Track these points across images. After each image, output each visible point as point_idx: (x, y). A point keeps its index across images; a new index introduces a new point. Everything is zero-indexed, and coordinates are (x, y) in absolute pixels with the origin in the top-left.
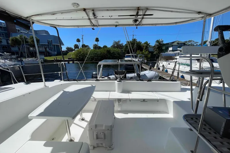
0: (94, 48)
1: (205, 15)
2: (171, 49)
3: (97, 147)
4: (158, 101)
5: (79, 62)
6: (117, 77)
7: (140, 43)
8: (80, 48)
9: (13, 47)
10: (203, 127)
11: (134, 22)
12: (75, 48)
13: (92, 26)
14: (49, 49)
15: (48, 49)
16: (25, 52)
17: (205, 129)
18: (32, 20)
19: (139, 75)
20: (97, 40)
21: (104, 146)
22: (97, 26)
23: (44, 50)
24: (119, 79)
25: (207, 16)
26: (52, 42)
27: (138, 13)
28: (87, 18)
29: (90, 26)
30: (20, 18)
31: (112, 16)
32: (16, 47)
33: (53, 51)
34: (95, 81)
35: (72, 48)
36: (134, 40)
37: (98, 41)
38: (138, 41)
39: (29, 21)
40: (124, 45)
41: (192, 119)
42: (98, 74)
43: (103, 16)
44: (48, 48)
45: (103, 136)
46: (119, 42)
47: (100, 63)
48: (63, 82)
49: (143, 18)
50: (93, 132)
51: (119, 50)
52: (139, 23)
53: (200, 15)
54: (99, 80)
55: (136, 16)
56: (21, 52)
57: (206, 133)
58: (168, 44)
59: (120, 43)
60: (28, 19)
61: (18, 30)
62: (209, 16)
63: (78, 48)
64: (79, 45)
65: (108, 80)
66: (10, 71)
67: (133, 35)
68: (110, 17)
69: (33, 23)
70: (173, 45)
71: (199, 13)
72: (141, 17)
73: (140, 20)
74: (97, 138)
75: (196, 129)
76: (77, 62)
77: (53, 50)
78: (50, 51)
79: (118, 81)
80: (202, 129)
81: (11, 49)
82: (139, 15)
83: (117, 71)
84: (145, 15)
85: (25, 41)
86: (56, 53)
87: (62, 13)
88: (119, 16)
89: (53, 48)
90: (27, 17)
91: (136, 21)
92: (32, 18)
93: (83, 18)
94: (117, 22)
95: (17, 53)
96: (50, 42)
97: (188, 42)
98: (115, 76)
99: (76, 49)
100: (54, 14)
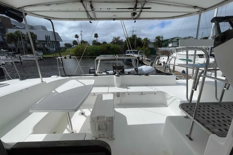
0: (93, 44)
1: (200, 9)
2: (170, 45)
3: (99, 138)
4: (155, 94)
5: (77, 57)
6: (115, 72)
7: (140, 39)
8: (78, 44)
9: (10, 43)
10: (197, 113)
11: (132, 15)
12: (74, 44)
13: (89, 19)
14: (48, 46)
15: (46, 46)
16: (23, 49)
17: (199, 115)
18: (25, 11)
19: (137, 70)
20: (96, 36)
21: (106, 136)
22: (95, 19)
23: (42, 46)
24: (117, 74)
25: (202, 11)
26: (50, 38)
27: (136, 5)
28: (84, 10)
29: (87, 19)
30: (12, 9)
31: (110, 9)
32: (12, 43)
33: (52, 48)
34: (93, 76)
35: (71, 44)
36: (134, 36)
37: (98, 37)
38: (138, 37)
39: (22, 13)
40: (124, 41)
41: (188, 107)
42: (96, 69)
43: (101, 9)
44: (46, 44)
45: (105, 127)
46: (118, 38)
47: (98, 58)
48: (60, 78)
49: (141, 11)
50: (95, 123)
51: (119, 46)
52: (137, 17)
53: (196, 9)
54: (97, 75)
55: (135, 9)
56: (18, 49)
57: (200, 119)
58: (167, 40)
59: (120, 39)
60: (20, 10)
61: (14, 25)
62: (204, 10)
63: (77, 44)
64: (77, 41)
65: (106, 75)
66: (2, 67)
67: (133, 31)
68: (108, 10)
69: (26, 14)
70: (172, 42)
71: (195, 7)
72: (139, 10)
73: (138, 13)
74: (99, 129)
75: (192, 115)
76: (74, 57)
77: (51, 46)
78: (49, 48)
79: (116, 76)
80: (197, 115)
81: (7, 46)
82: (138, 8)
83: (115, 66)
84: (143, 8)
85: (22, 37)
86: (55, 49)
87: (57, 4)
88: (117, 9)
89: (51, 45)
90: (19, 8)
91: (134, 14)
92: (24, 9)
93: (80, 10)
94: (115, 15)
95: (14, 50)
96: (48, 38)
97: (187, 39)
98: (114, 71)
99: (75, 46)
100: (48, 5)
